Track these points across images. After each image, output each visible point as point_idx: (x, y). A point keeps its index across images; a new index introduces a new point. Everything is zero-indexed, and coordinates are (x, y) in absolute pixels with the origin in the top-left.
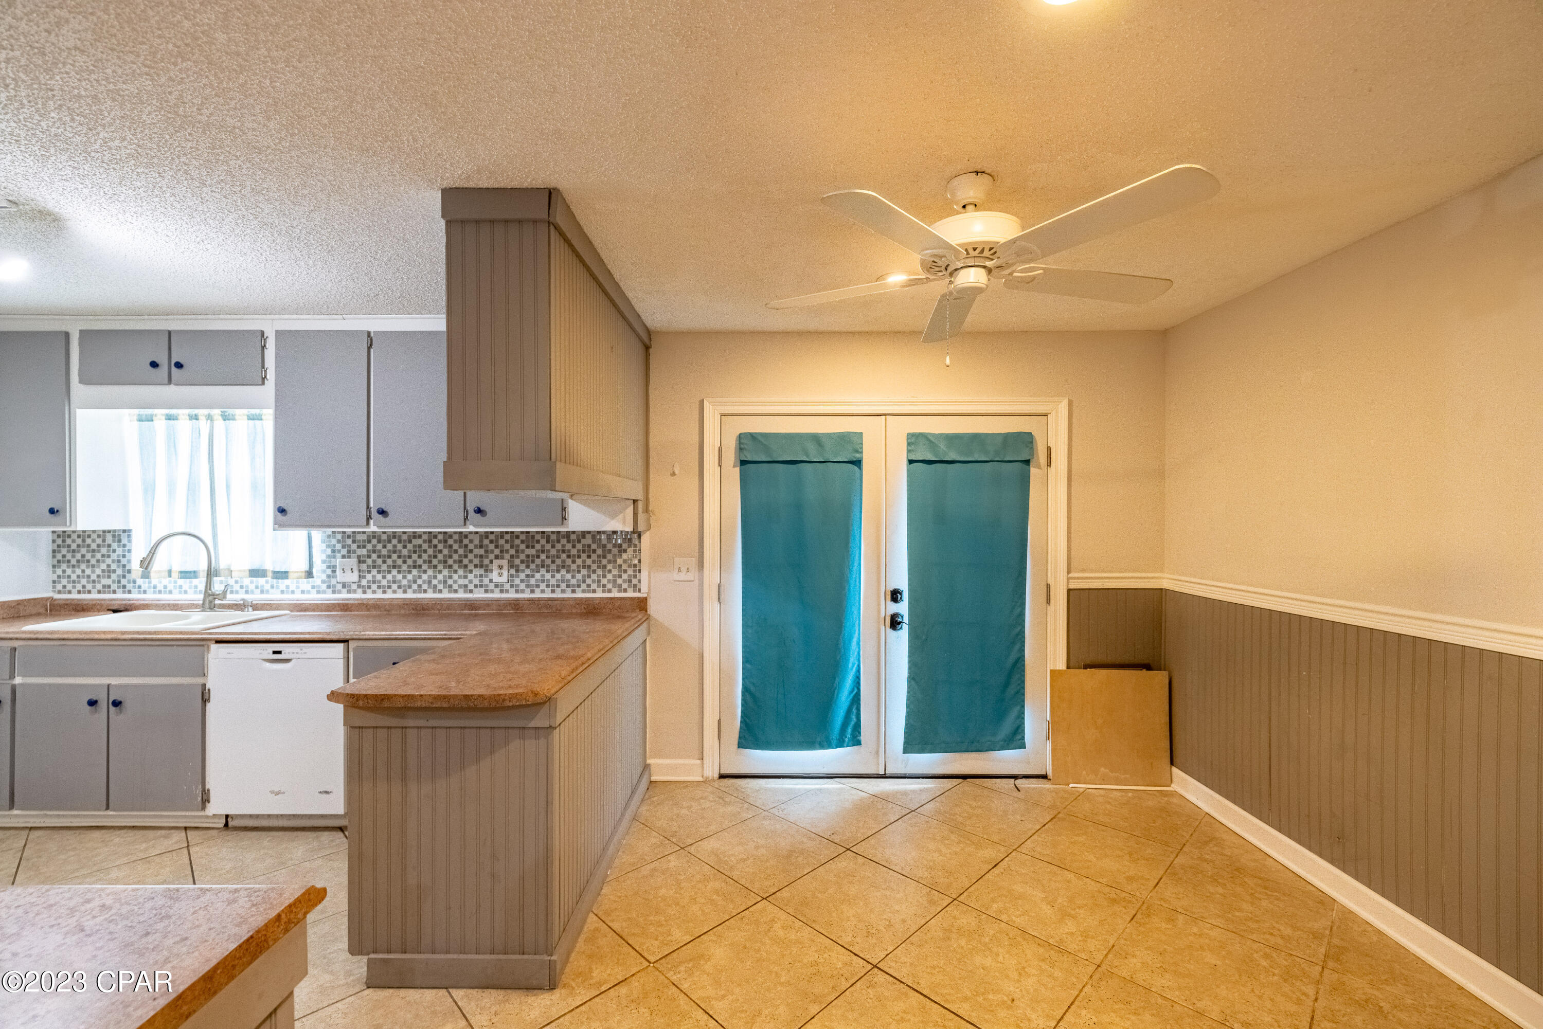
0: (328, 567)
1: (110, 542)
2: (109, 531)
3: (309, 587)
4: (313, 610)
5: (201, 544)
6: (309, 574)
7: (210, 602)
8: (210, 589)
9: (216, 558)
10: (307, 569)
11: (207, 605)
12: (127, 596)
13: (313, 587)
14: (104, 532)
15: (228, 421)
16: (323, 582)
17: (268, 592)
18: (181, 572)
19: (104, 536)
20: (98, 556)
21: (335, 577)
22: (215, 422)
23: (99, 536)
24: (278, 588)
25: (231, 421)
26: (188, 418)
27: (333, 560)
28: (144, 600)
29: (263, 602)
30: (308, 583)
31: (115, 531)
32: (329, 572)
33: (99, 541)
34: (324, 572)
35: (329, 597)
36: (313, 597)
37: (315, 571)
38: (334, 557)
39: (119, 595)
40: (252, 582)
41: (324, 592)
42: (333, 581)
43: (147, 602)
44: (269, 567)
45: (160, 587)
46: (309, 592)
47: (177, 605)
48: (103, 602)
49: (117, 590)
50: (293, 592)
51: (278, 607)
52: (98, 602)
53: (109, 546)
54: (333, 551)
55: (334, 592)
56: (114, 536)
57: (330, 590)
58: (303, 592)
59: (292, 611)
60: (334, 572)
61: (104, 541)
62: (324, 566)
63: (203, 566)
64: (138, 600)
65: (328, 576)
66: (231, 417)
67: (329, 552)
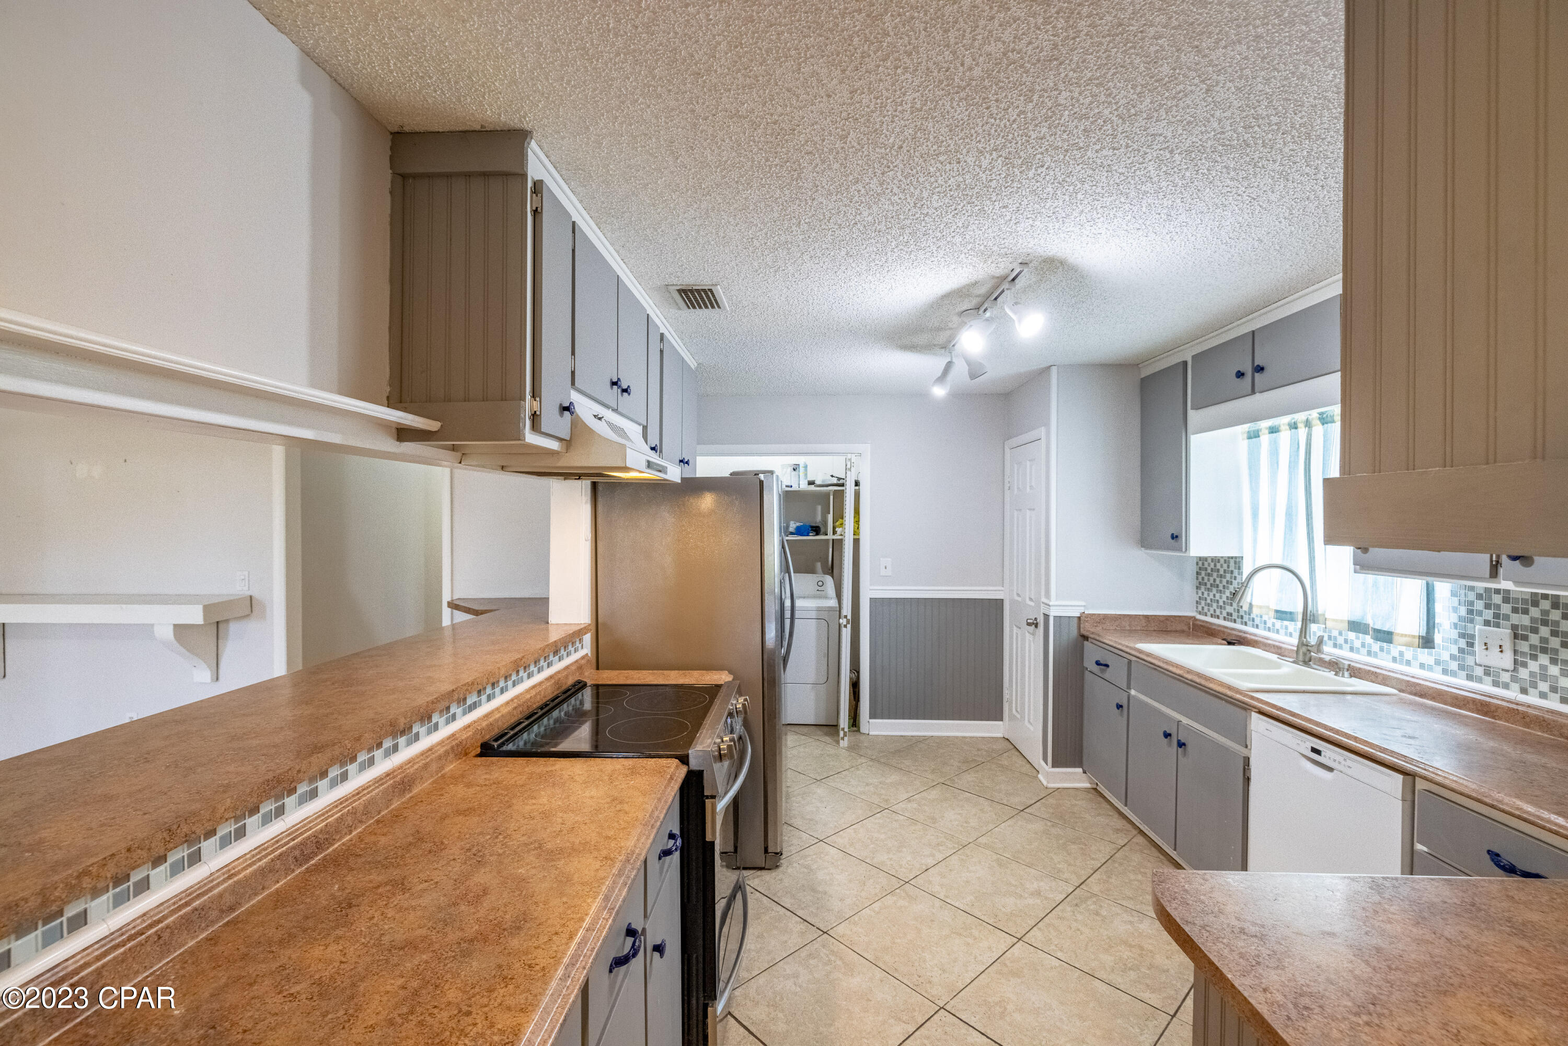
0: (1462, 636)
1: (1233, 569)
2: (1232, 558)
3: (1432, 662)
4: (1433, 698)
5: (1299, 583)
6: (1427, 642)
7: (1305, 654)
8: (1305, 637)
9: (1313, 598)
10: (1423, 633)
11: (1301, 657)
12: (1243, 628)
13: (1438, 662)
14: (1229, 557)
15: (1326, 425)
16: (1453, 657)
17: (1376, 655)
18: (1277, 611)
19: (1229, 562)
20: (1224, 581)
21: (1473, 654)
22: (1314, 429)
23: (1225, 562)
24: (1389, 652)
25: (1330, 425)
26: (1288, 427)
27: (1469, 625)
28: (1255, 635)
29: (1369, 668)
30: (1431, 654)
31: (1236, 558)
32: (1462, 643)
33: (1225, 566)
34: (1456, 642)
35: (1460, 684)
36: (1435, 678)
37: (1438, 638)
38: (1472, 621)
39: (1238, 626)
40: (1358, 638)
41: (1454, 674)
42: (1470, 661)
43: (1256, 638)
44: (1373, 622)
45: (1269, 624)
46: (1430, 668)
47: (1280, 648)
48: (1225, 630)
49: (1237, 620)
50: (1408, 663)
51: (1383, 680)
52: (1223, 629)
53: (1232, 572)
54: (1470, 612)
55: (1470, 677)
56: (1235, 563)
57: (1464, 674)
58: (1422, 666)
59: (1400, 691)
60: (1471, 645)
61: (1228, 567)
62: (1454, 634)
63: (1300, 609)
64: (1251, 634)
65: (1461, 650)
66: (1329, 419)
67: (1463, 611)
